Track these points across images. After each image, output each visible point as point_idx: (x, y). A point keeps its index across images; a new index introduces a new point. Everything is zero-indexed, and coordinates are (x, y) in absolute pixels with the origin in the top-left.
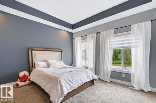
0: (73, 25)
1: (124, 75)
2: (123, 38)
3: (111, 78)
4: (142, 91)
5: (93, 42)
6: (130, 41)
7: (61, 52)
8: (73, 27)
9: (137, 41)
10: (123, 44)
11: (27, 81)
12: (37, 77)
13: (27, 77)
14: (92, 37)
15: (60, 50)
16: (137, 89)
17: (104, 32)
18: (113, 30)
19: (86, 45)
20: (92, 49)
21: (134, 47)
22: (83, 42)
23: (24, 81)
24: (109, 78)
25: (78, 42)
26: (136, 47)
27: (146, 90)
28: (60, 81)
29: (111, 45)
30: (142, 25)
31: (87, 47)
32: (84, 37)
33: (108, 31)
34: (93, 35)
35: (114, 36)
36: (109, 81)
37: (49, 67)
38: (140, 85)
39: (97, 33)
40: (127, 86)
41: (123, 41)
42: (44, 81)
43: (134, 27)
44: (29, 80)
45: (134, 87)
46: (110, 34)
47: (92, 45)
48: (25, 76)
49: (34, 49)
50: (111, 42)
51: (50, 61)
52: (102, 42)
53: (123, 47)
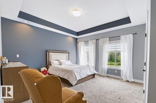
0: (77, 33)
1: (116, 71)
2: (116, 44)
3: (107, 73)
4: (128, 81)
5: (94, 47)
6: (120, 47)
7: (68, 54)
8: (78, 34)
9: (124, 47)
10: (116, 48)
11: (47, 74)
12: (55, 71)
13: (47, 71)
14: (93, 42)
15: (68, 52)
16: (124, 80)
17: (102, 39)
18: (108, 38)
19: (89, 48)
20: (93, 52)
21: (122, 51)
22: (85, 46)
23: (45, 74)
24: (106, 74)
25: (81, 46)
26: (124, 51)
27: (130, 81)
28: (74, 72)
29: (107, 49)
30: (128, 36)
31: (89, 50)
32: (86, 42)
33: (105, 39)
34: (94, 41)
35: (109, 43)
36: (106, 76)
37: (61, 65)
38: (126, 78)
39: (97, 40)
40: (118, 79)
41: (116, 46)
42: (62, 73)
43: (122, 37)
44: (48, 74)
45: (123, 79)
46: (106, 41)
47: (93, 49)
48: (45, 71)
49: (50, 51)
50: (107, 47)
51: (61, 61)
52: (101, 47)
53: (115, 51)
